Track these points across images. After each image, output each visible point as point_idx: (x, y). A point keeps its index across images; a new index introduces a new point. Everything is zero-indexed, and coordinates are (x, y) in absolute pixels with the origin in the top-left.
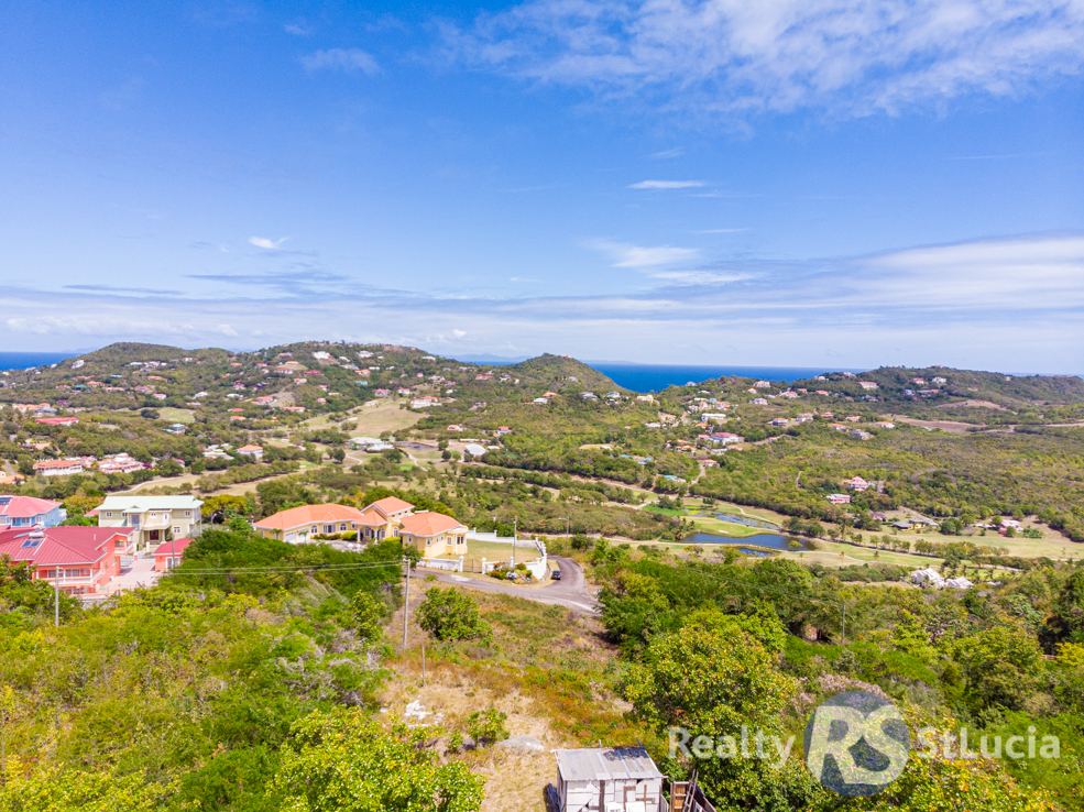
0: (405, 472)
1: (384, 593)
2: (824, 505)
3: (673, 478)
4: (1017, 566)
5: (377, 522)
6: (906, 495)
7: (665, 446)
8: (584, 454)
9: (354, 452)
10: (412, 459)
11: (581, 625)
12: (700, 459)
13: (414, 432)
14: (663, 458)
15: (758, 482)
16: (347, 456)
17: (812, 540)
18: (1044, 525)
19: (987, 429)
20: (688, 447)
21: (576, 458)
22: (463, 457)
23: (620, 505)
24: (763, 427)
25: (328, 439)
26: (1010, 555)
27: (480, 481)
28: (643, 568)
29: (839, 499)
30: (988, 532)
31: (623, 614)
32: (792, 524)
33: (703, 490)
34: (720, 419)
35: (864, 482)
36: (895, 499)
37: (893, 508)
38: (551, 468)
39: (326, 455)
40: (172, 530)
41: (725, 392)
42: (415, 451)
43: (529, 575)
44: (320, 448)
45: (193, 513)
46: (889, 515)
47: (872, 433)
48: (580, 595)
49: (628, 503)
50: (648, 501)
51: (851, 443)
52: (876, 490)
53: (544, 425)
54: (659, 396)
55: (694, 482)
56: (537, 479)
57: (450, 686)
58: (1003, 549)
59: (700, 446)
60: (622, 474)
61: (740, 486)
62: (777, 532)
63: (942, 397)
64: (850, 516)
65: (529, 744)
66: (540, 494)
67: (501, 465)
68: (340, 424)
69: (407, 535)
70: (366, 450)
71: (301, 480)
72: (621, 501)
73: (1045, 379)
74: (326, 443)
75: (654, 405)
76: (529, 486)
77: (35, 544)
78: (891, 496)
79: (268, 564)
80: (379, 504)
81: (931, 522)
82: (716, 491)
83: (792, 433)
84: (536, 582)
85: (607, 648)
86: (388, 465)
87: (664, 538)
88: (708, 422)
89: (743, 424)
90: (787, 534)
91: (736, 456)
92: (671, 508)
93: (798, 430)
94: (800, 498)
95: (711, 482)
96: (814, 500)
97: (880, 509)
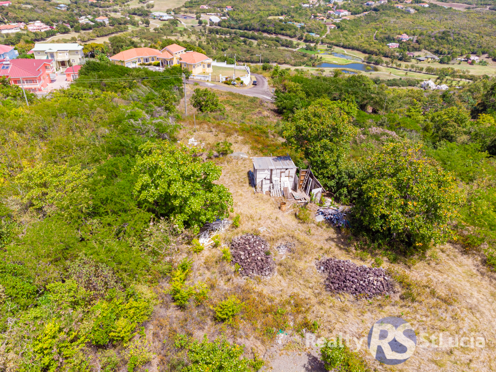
0: (180, 31)
1: (175, 91)
2: (385, 48)
3: (313, 35)
4: (471, 79)
5: (168, 57)
6: (427, 43)
7: (311, 17)
8: (270, 22)
9: (154, 20)
10: (184, 24)
11: (266, 106)
12: (328, 24)
13: (183, 9)
14: (309, 24)
15: (355, 37)
16: (151, 22)
17: (377, 66)
18: (490, 59)
19: (476, 8)
20: (322, 17)
21: (266, 24)
22: (209, 23)
23: (286, 49)
24: (361, 6)
25: (140, 13)
26: (470, 74)
27: (218, 36)
28: (295, 79)
30: (462, 63)
31: (285, 101)
32: (368, 58)
33: (328, 41)
35: (407, 37)
36: (421, 46)
37: (419, 50)
38: (253, 29)
39: (140, 22)
40: (71, 61)
42: (184, 20)
43: (242, 83)
44: (137, 18)
45: (79, 52)
46: (416, 54)
47: (416, 10)
48: (266, 92)
49: (291, 47)
50: (300, 47)
51: (405, 15)
52: (412, 41)
53: (249, 5)
55: (323, 37)
56: (246, 35)
57: (207, 132)
58: (467, 71)
59: (328, 17)
60: (288, 32)
61: (346, 39)
62: (361, 62)
64: (397, 54)
65: (241, 155)
66: (248, 43)
67: (228, 27)
68: (145, 4)
69: (183, 63)
70: (160, 19)
71: (130, 35)
72: (287, 47)
74: (140, 15)
76: (242, 39)
77: (7, 68)
78: (419, 44)
79: (119, 77)
80: (169, 47)
81: (437, 58)
82: (334, 41)
83: (376, 10)
84: (245, 86)
85: (277, 116)
86: (172, 28)
87: (307, 65)
88: (334, 4)
89: (351, 5)
90: (365, 63)
91: (346, 23)
92: (311, 50)
93: (379, 8)
94: (374, 45)
95: (332, 37)
96: (381, 46)
97: (413, 51)
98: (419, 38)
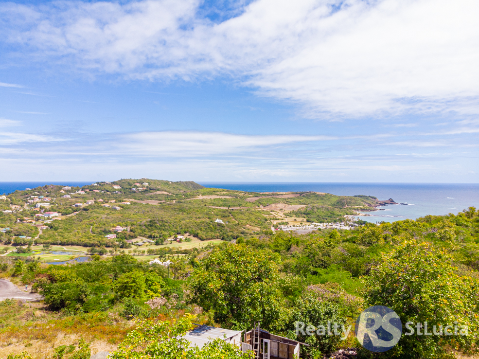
2: (105, 240)
3: (24, 237)
4: (186, 253)
6: (140, 231)
7: (16, 222)
12: (38, 226)
14: (16, 227)
15: (71, 234)
17: (102, 256)
18: (192, 236)
19: (166, 202)
20: (30, 221)
24: (70, 207)
26: (182, 249)
29: (111, 237)
30: (173, 242)
32: (91, 251)
33: (42, 241)
34: (47, 205)
35: (121, 228)
36: (136, 233)
37: (135, 237)
41: (48, 192)
46: (134, 240)
47: (121, 207)
50: (9, 251)
51: (113, 212)
52: (127, 231)
54: (9, 196)
55: (36, 238)
58: (180, 247)
59: (38, 219)
61: (62, 236)
62: (85, 255)
63: (147, 190)
64: (117, 243)
73: (183, 182)
75: (7, 201)
78: (134, 232)
81: (152, 241)
82: (50, 241)
83: (85, 209)
88: (40, 208)
89: (60, 207)
90: (90, 255)
91: (58, 223)
92: (24, 253)
93: (88, 208)
94: (94, 238)
95: (46, 236)
96: (100, 238)
97: (130, 238)
98: (132, 227)
